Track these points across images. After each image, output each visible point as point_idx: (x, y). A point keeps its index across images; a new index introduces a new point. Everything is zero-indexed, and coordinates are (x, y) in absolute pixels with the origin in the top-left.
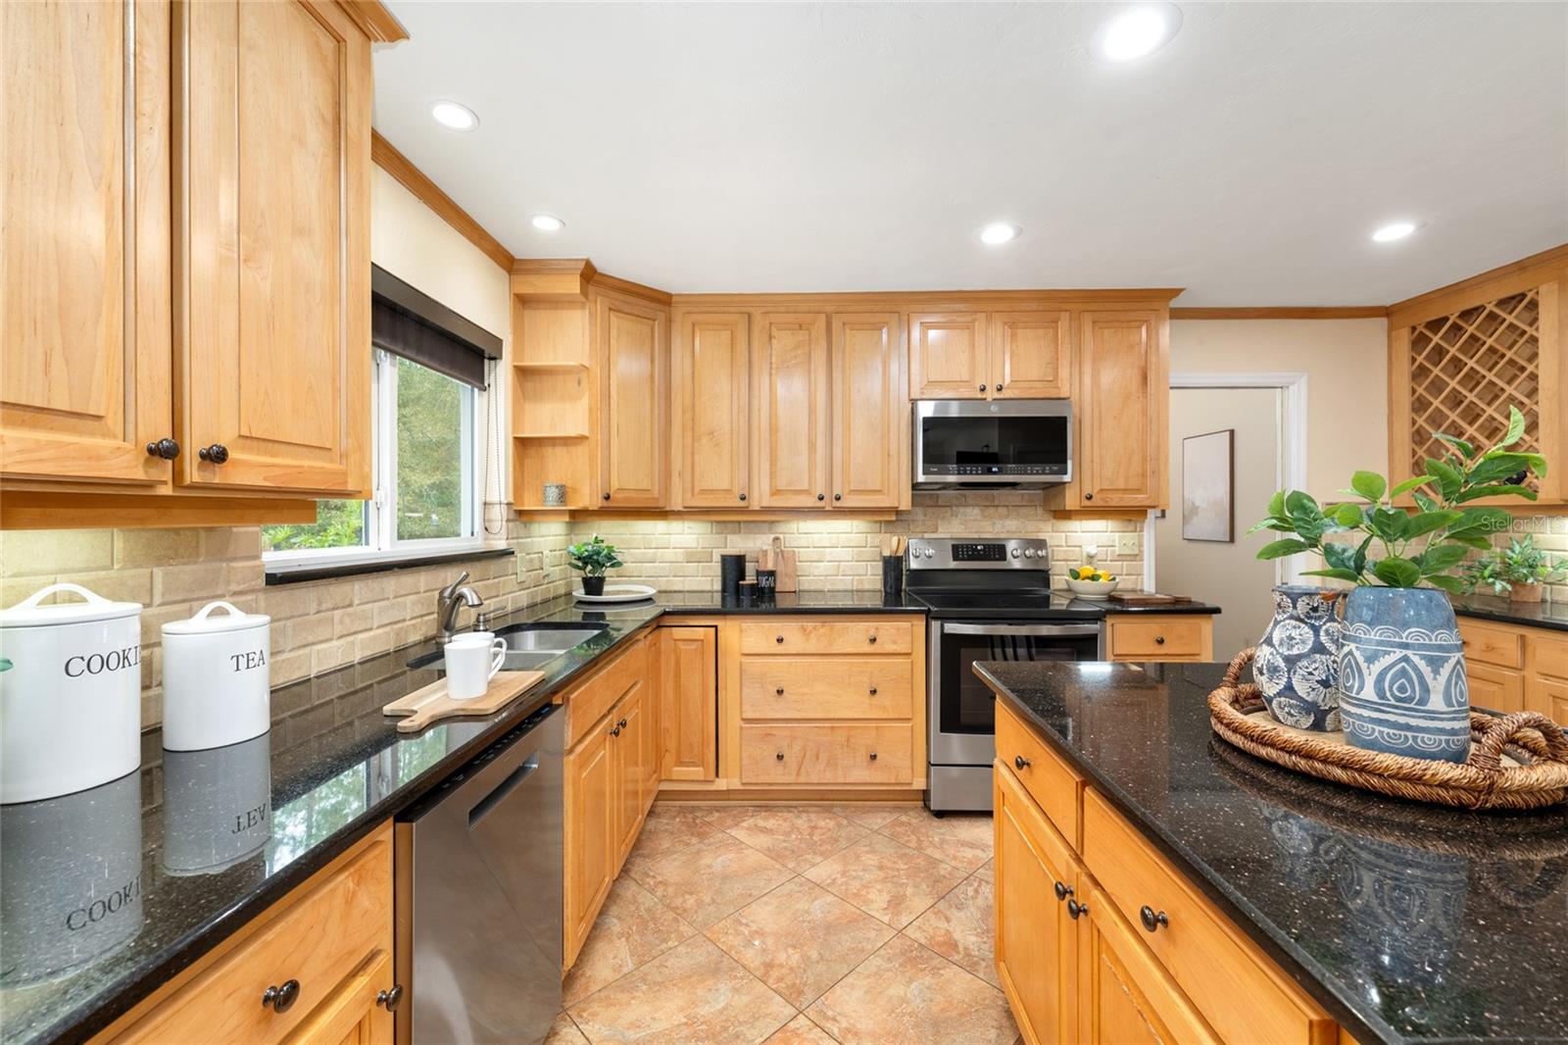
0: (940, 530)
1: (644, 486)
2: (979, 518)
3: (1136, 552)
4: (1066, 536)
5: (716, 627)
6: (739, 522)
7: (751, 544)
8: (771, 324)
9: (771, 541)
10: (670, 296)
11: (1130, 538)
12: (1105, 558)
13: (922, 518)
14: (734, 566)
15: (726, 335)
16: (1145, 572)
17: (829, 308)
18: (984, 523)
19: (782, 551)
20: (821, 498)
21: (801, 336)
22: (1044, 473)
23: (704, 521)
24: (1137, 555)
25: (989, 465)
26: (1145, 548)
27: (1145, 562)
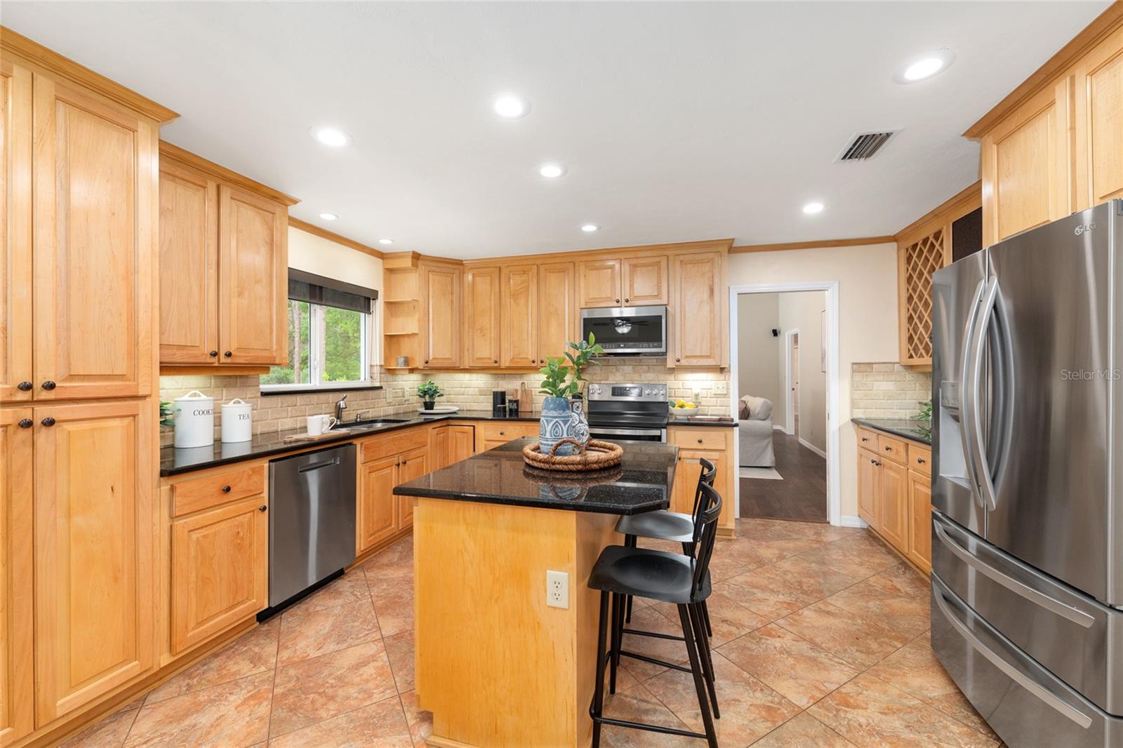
0: (610, 379)
1: (448, 356)
2: (632, 372)
3: (725, 393)
4: (683, 383)
5: (474, 426)
6: (505, 374)
7: (510, 386)
8: (510, 272)
9: (520, 384)
10: (462, 261)
11: (722, 384)
12: (706, 396)
13: (599, 372)
14: (499, 397)
15: (488, 279)
16: (732, 404)
17: (539, 262)
18: (634, 375)
19: (525, 390)
20: (534, 362)
21: (525, 277)
22: (649, 347)
23: (488, 374)
24: (726, 395)
25: (619, 343)
26: (731, 391)
27: (731, 399)
